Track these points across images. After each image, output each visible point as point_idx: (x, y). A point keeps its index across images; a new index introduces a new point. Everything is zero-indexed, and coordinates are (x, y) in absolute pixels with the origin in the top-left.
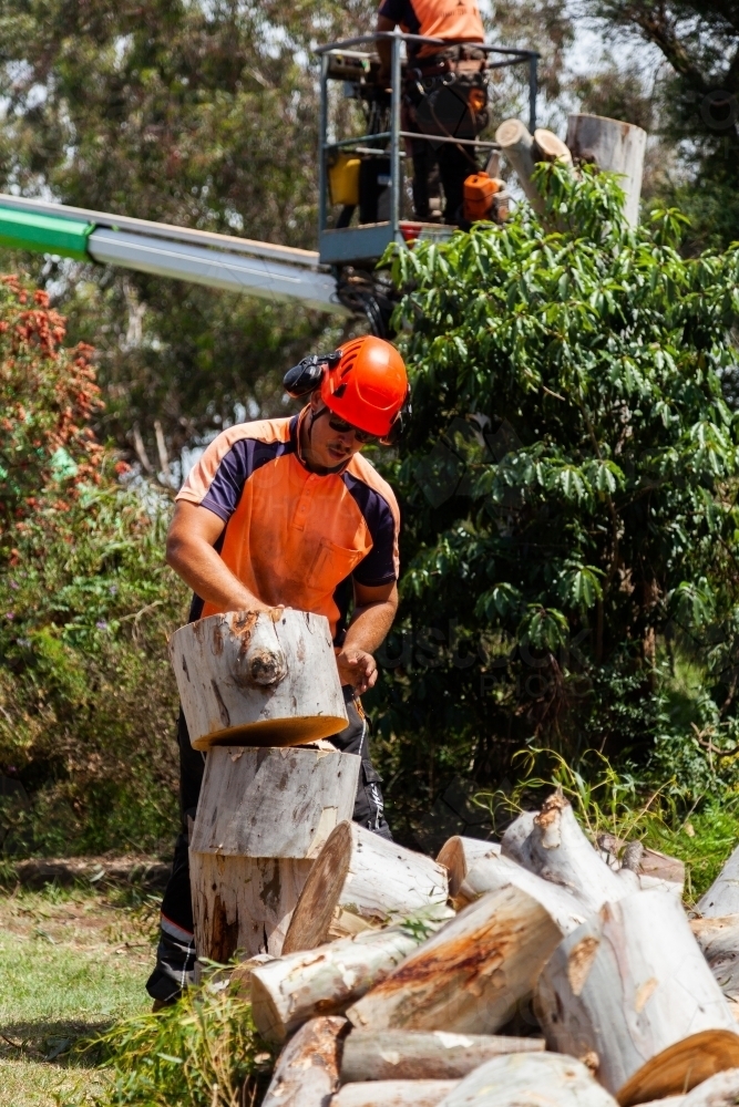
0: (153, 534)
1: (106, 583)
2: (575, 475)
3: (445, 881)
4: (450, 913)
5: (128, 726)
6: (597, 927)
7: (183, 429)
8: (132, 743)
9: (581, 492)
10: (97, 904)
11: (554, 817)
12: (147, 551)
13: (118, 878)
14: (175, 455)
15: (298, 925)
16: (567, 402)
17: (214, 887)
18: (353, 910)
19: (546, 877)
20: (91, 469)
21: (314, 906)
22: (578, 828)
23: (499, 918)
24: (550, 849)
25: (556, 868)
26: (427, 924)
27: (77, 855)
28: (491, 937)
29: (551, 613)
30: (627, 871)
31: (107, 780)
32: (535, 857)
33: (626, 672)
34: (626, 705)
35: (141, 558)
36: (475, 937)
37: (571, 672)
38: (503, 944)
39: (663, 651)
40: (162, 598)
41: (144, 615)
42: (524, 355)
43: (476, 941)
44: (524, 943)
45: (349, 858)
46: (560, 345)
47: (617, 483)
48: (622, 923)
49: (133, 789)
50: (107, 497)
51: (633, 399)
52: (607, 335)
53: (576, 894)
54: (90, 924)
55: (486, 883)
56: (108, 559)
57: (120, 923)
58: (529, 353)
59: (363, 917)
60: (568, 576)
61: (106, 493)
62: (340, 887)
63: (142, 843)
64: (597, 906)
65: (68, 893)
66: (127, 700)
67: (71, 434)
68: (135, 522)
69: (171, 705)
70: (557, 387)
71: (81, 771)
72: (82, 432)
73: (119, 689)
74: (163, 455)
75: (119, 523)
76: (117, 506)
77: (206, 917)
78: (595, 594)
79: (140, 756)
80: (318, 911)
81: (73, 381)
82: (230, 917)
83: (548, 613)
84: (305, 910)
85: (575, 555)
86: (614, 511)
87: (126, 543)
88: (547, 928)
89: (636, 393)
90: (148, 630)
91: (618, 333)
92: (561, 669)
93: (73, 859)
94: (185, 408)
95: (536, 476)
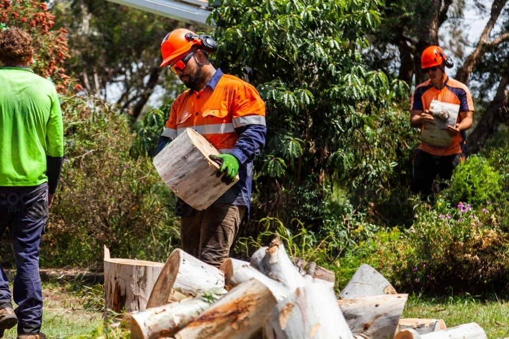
0: (91, 118)
1: (69, 141)
2: (290, 96)
3: (223, 279)
4: (225, 291)
5: (76, 208)
6: (294, 298)
7: (107, 74)
8: (78, 216)
9: (293, 103)
10: (59, 290)
11: (275, 249)
12: (88, 126)
13: (70, 279)
14: (103, 85)
15: (154, 297)
16: (288, 62)
17: (115, 278)
18: (180, 290)
19: (270, 277)
20: (63, 87)
21: (161, 289)
22: (286, 255)
23: (248, 293)
24: (273, 264)
25: (275, 273)
26: (214, 296)
27: (51, 267)
28: (244, 302)
29: (278, 160)
30: (308, 276)
31: (66, 233)
32: (266, 267)
33: (311, 189)
34: (310, 204)
35: (85, 129)
36: (236, 302)
37: (285, 188)
38: (249, 306)
39: (328, 181)
40: (94, 148)
41: (86, 156)
42: (268, 39)
43: (237, 304)
44: (259, 305)
45: (179, 266)
46: (286, 35)
47: (311, 100)
48: (305, 297)
49: (78, 237)
50: (70, 100)
51: (319, 61)
52: (308, 31)
53: (284, 285)
54: (56, 299)
55: (242, 278)
56: (70, 129)
57: (70, 299)
58: (271, 38)
59: (184, 294)
60: (286, 143)
61: (70, 98)
62: (174, 280)
63: (82, 263)
64: (293, 290)
65: (46, 285)
66: (77, 195)
67: (54, 70)
68: (83, 112)
69: (98, 198)
70: (284, 54)
71: (54, 228)
72: (60, 69)
73: (73, 191)
74: (97, 85)
75: (75, 112)
76: (74, 105)
77: (111, 292)
78: (299, 151)
79: (82, 222)
80: (163, 291)
81: (56, 46)
82: (123, 293)
83: (277, 160)
84: (157, 290)
85: (289, 133)
86: (308, 114)
87: (78, 122)
88: (270, 298)
89: (320, 59)
90: (88, 163)
91: (314, 31)
92: (281, 187)
93: (48, 269)
94: (108, 64)
95: (272, 95)
